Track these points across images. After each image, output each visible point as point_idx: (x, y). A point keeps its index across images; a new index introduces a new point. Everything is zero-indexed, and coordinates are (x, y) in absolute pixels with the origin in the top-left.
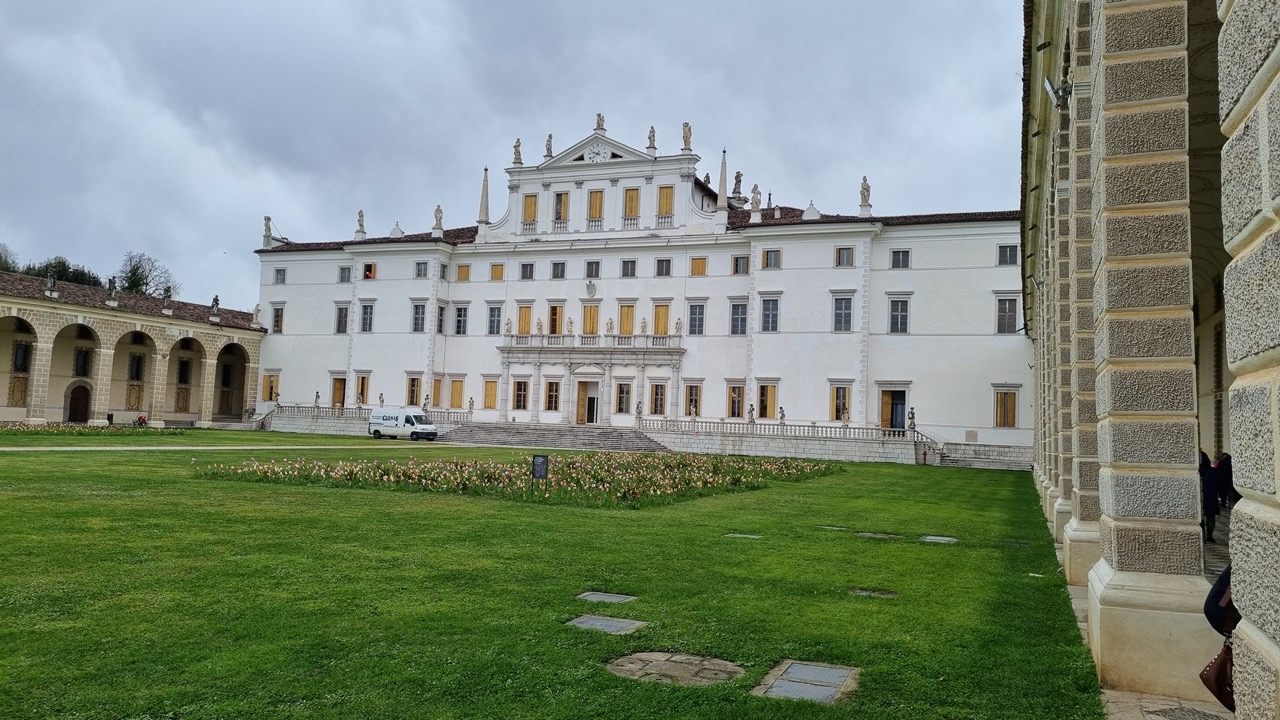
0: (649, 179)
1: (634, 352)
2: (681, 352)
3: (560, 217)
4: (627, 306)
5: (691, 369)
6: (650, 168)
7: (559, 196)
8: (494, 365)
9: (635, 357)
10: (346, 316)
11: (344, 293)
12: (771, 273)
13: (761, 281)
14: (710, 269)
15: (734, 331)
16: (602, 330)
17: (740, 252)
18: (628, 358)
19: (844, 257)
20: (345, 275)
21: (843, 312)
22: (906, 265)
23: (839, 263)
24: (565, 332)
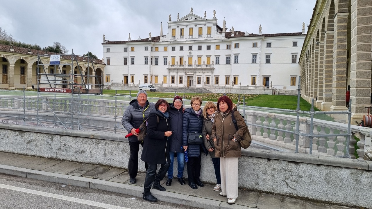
0: (205, 25)
1: (202, 69)
2: (213, 69)
3: (182, 35)
4: (200, 57)
5: (216, 73)
6: (205, 22)
7: (181, 29)
8: (166, 72)
9: (202, 70)
10: (126, 60)
11: (126, 54)
12: (237, 49)
13: (234, 51)
14: (221, 48)
15: (227, 63)
16: (193, 64)
17: (228, 44)
18: (200, 70)
19: (255, 45)
20: (126, 50)
21: (254, 58)
22: (270, 47)
23: (254, 46)
24: (184, 64)
